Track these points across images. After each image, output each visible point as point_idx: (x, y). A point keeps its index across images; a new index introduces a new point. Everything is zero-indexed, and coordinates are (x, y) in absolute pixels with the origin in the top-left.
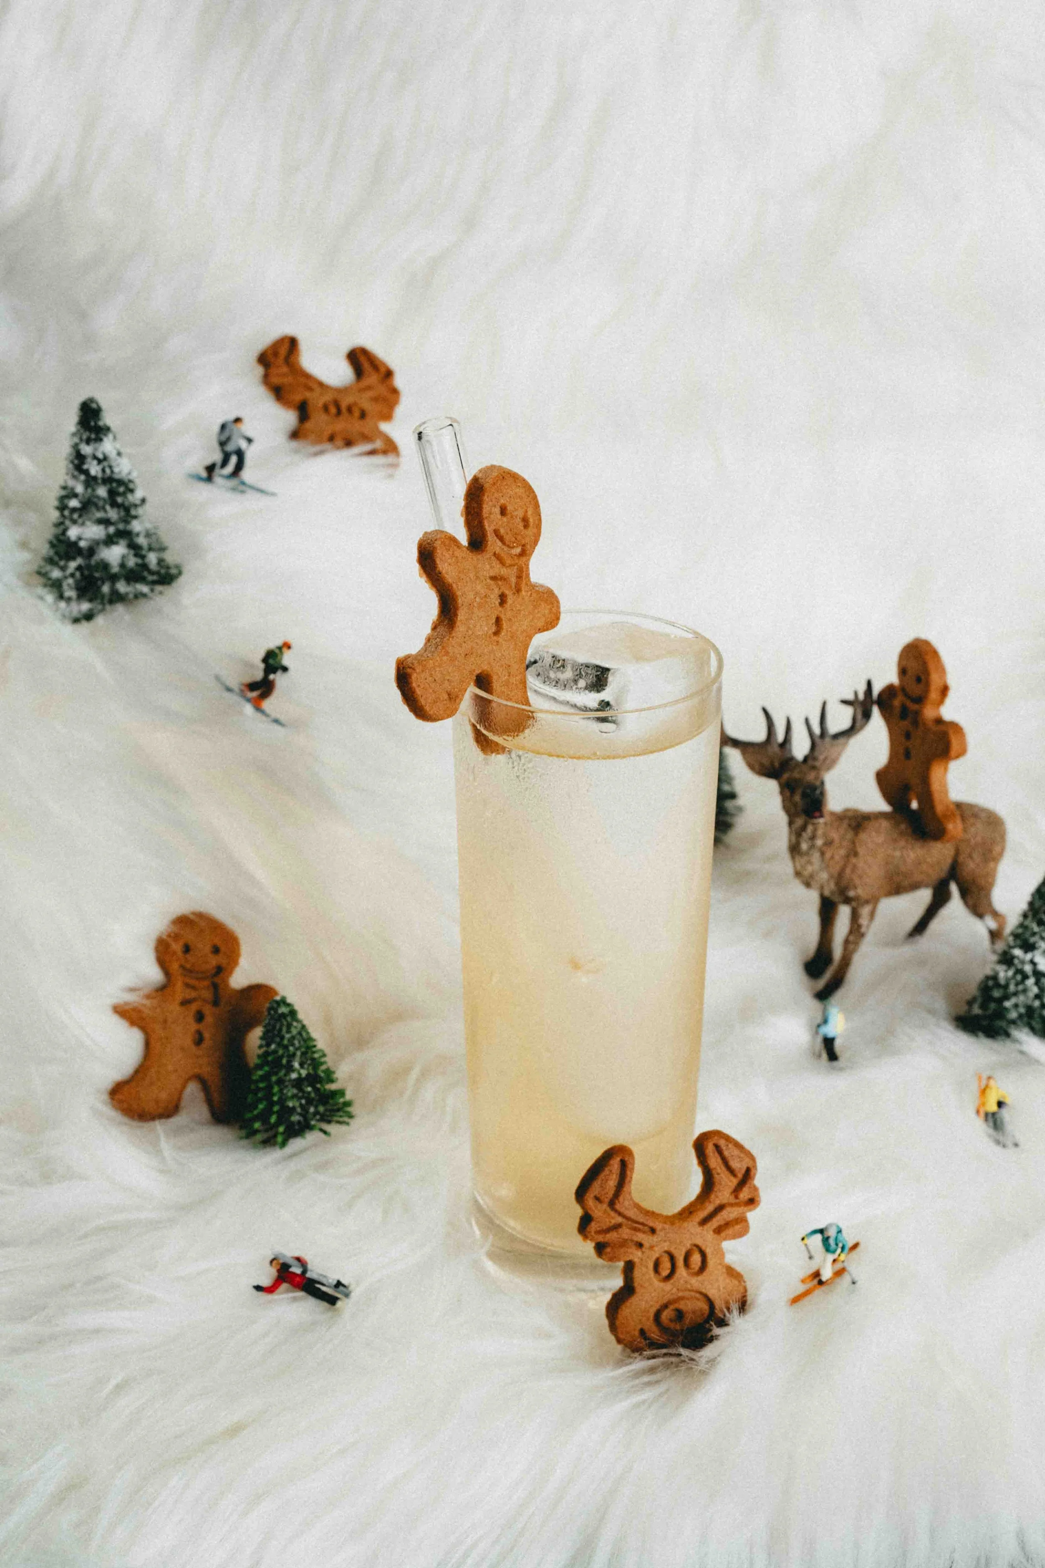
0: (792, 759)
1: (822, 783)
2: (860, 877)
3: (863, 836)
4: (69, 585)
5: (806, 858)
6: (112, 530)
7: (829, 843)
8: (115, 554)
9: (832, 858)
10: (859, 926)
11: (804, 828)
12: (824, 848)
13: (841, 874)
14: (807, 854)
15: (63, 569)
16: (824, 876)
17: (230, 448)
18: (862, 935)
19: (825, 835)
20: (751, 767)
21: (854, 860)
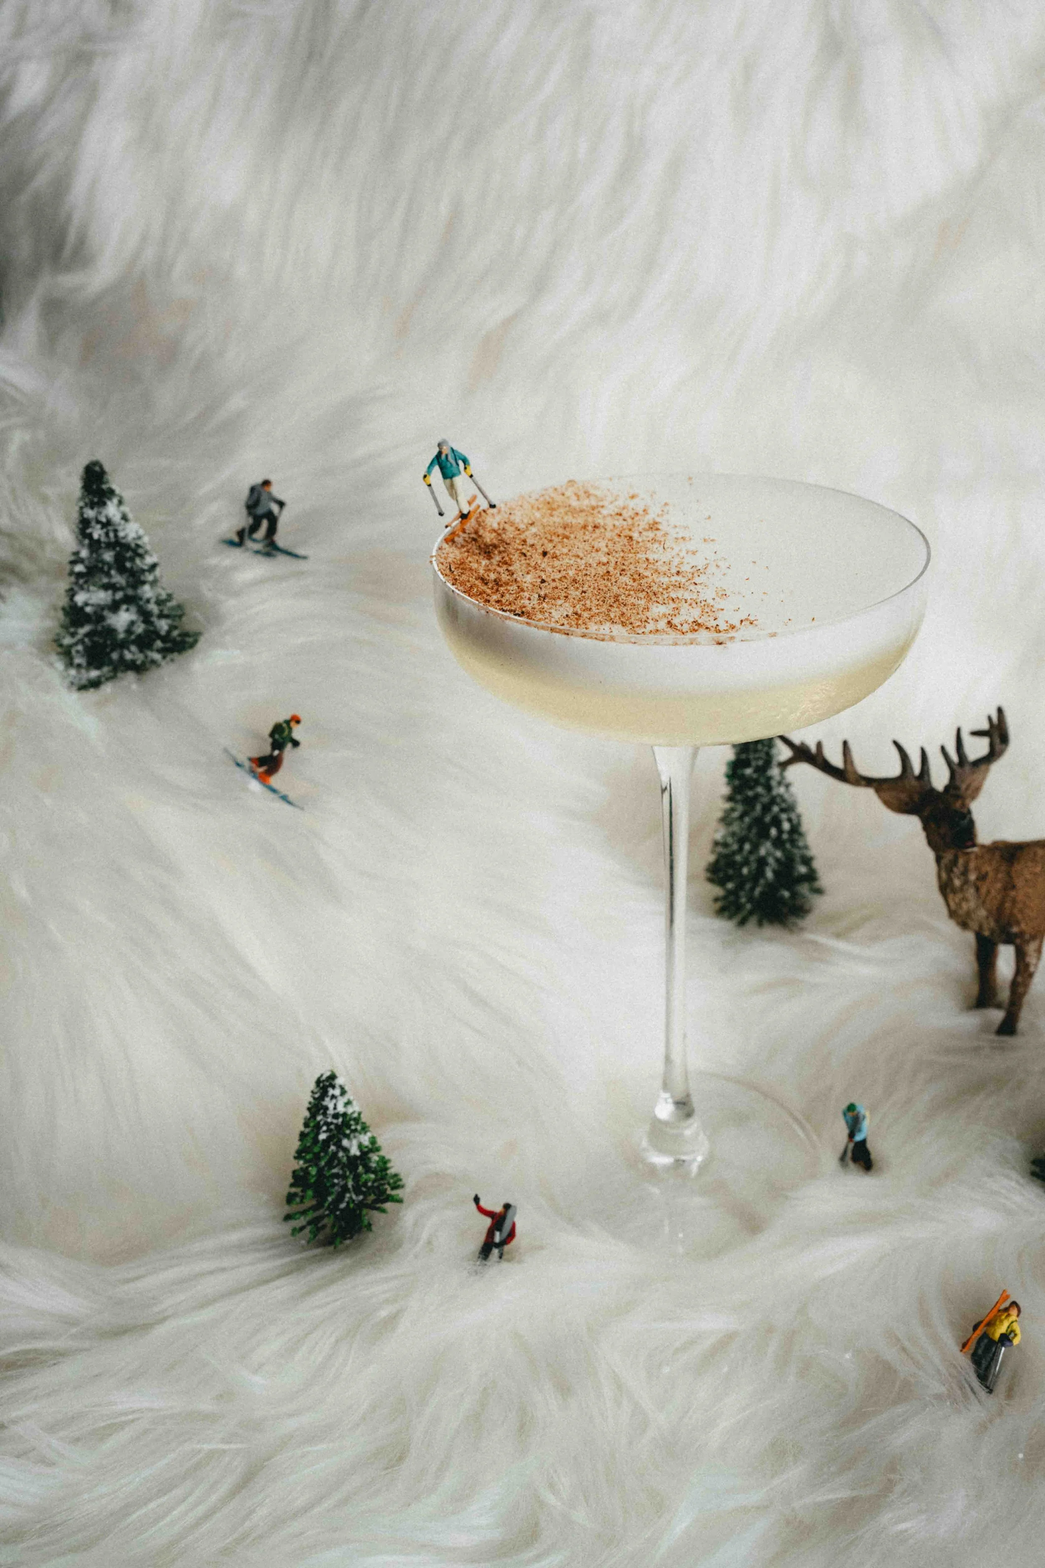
0: (932, 790)
1: (969, 812)
2: (1021, 911)
3: (1017, 867)
4: (78, 652)
5: (960, 896)
6: (119, 595)
7: (982, 877)
8: (122, 619)
9: (989, 892)
10: (1027, 966)
11: (954, 862)
12: (979, 883)
13: (1000, 909)
14: (961, 889)
15: (73, 635)
16: (983, 913)
17: (260, 511)
18: (1031, 975)
19: (977, 869)
20: (888, 804)
21: (1013, 893)
